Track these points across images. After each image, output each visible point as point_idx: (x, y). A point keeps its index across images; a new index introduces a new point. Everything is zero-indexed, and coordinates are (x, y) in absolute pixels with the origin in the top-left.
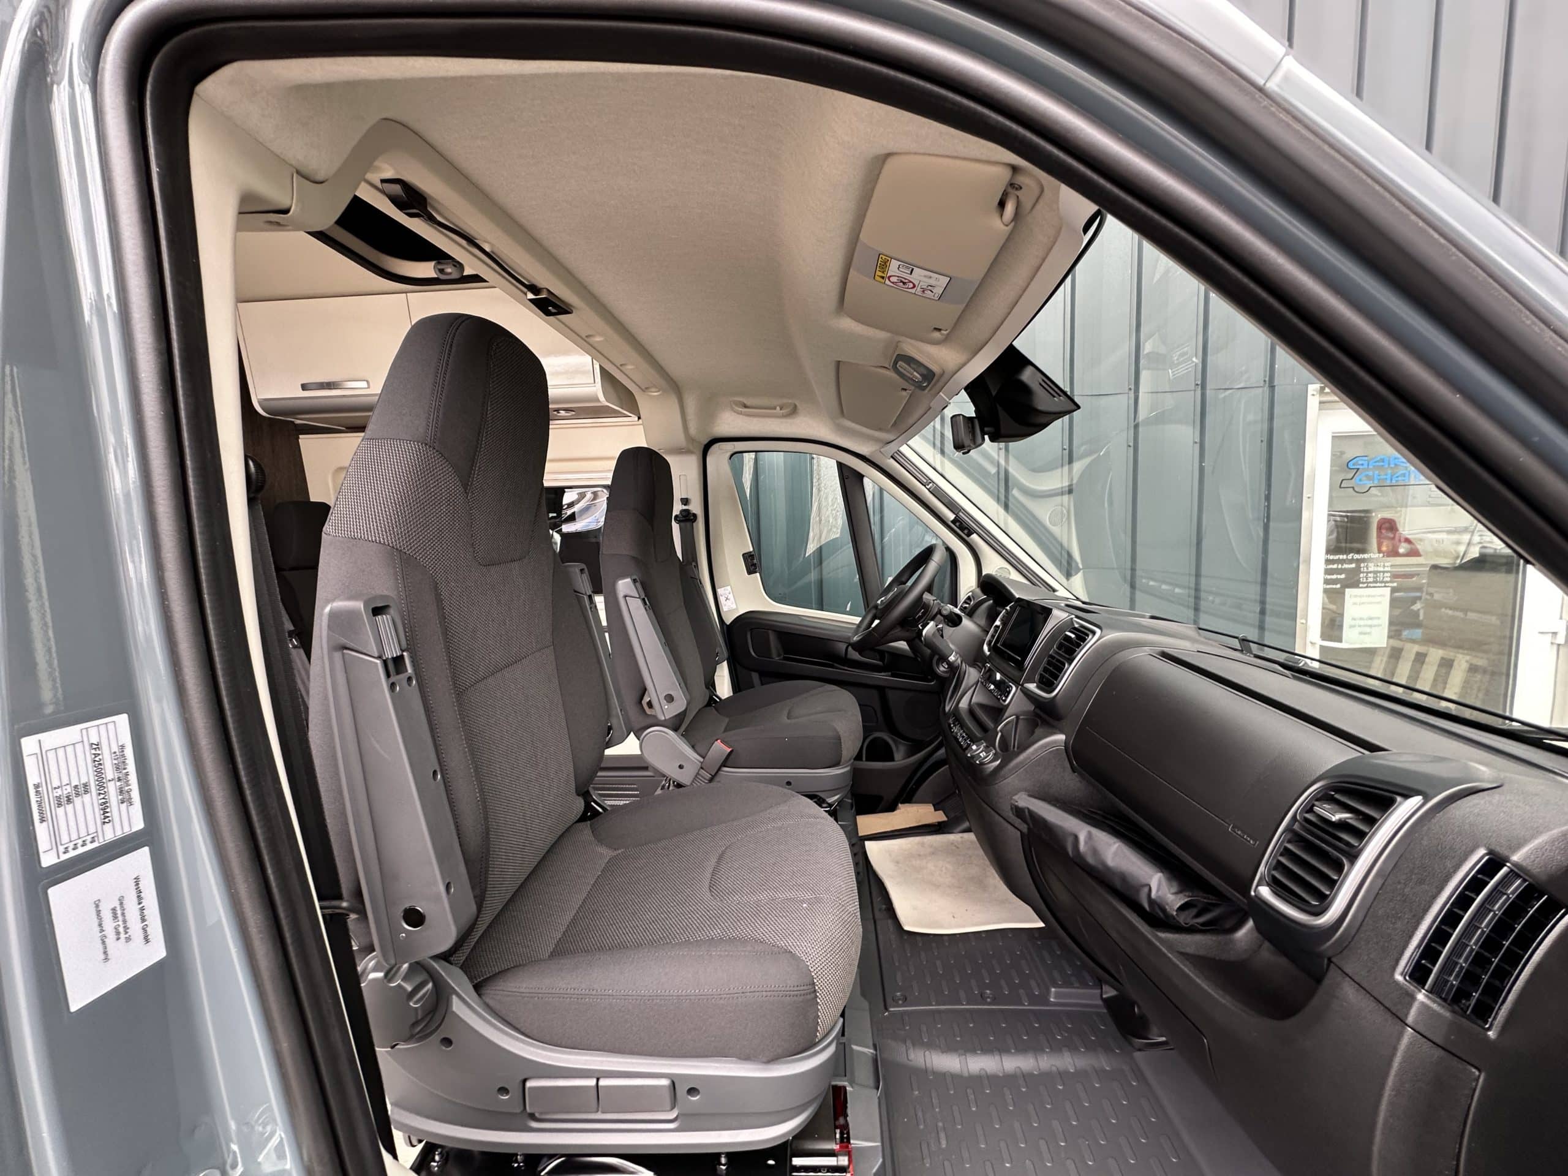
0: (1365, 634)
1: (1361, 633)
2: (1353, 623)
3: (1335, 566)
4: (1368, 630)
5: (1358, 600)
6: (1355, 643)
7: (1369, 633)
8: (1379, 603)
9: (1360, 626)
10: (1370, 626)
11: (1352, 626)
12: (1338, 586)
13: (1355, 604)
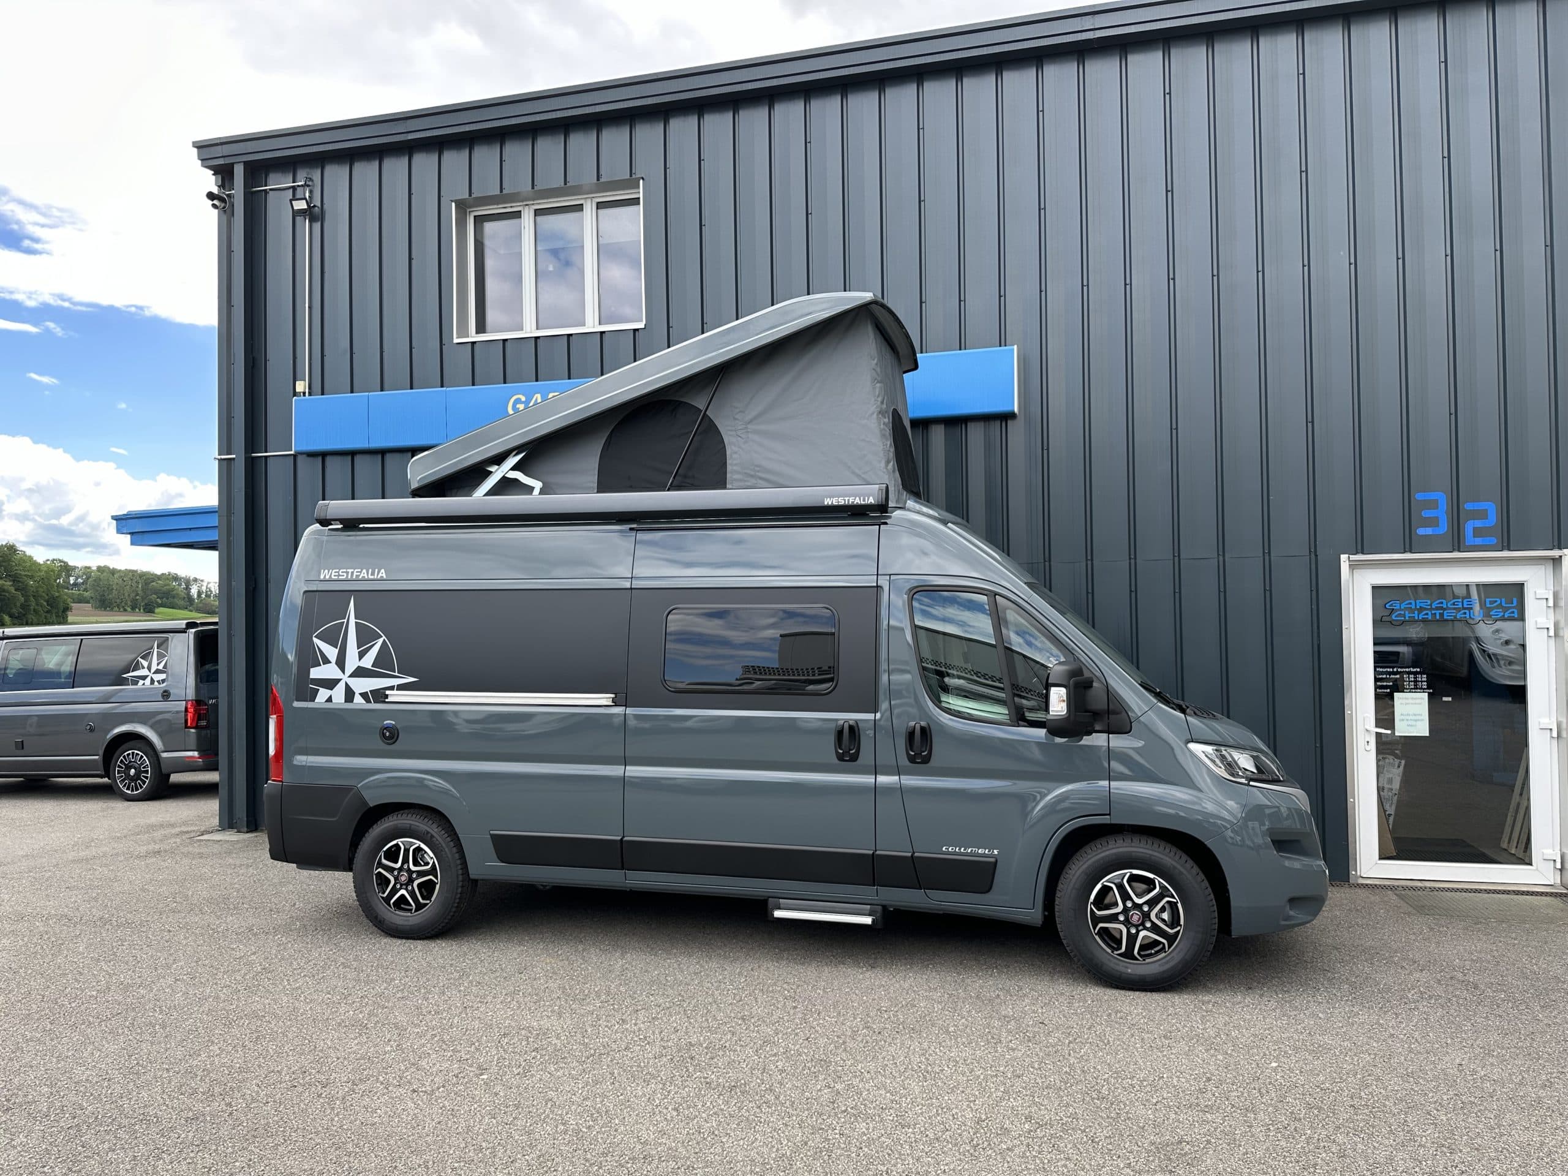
0: (1411, 726)
1: (1408, 725)
2: (1402, 717)
3: (1384, 676)
4: (1413, 723)
5: (1404, 701)
6: (1405, 732)
7: (1415, 726)
8: (1420, 704)
9: (1407, 720)
10: (1416, 721)
11: (1400, 720)
12: (1388, 690)
13: (1401, 704)
